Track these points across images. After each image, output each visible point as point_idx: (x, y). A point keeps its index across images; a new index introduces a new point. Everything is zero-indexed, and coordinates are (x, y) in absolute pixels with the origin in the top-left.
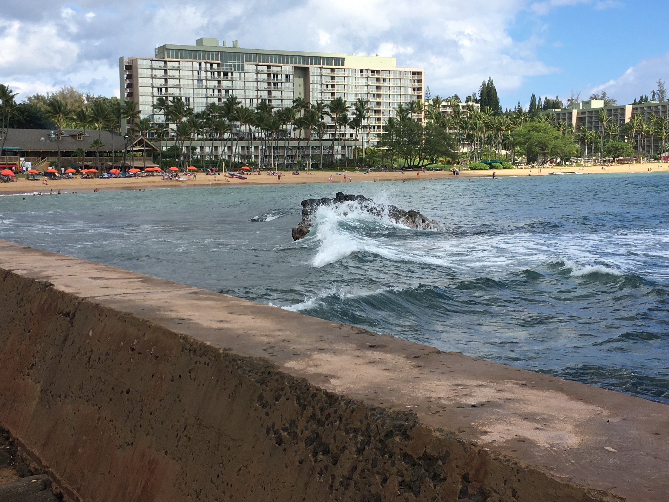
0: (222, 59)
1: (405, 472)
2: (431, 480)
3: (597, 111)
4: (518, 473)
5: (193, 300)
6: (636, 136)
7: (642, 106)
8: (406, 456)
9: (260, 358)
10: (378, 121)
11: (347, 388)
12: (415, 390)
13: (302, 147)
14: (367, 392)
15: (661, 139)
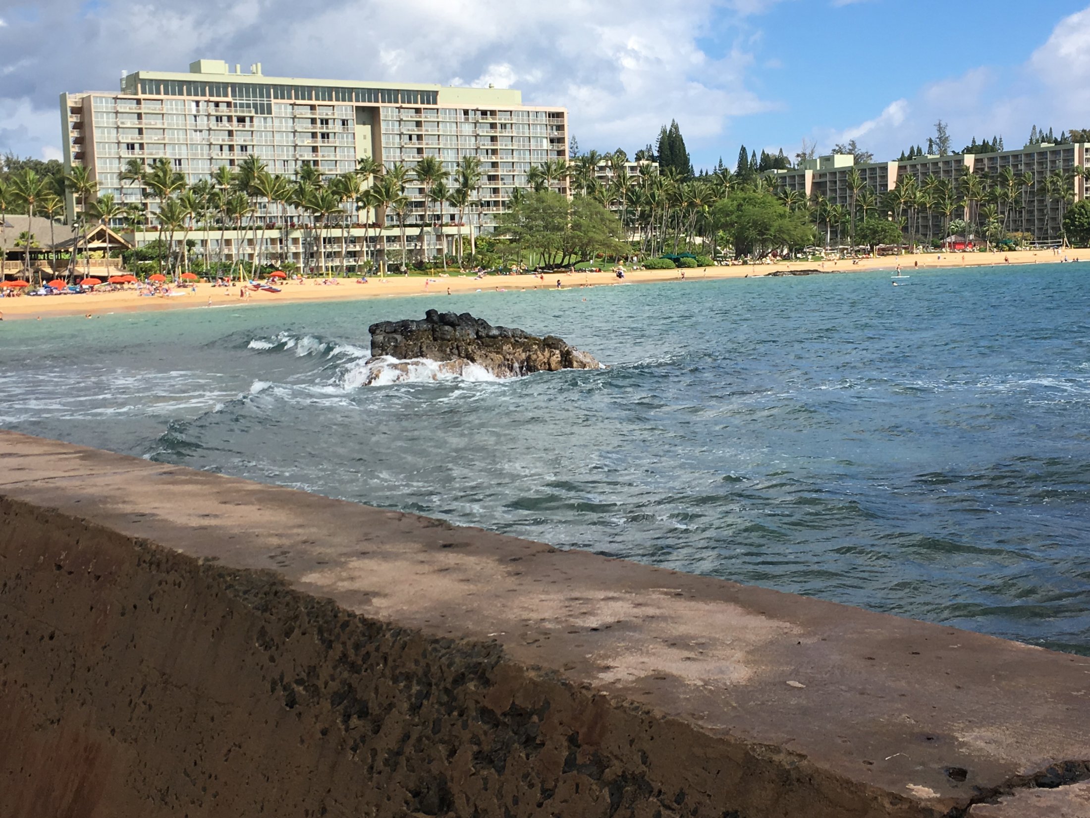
0: (234, 95)
1: (483, 738)
2: (522, 746)
3: (844, 172)
4: (651, 727)
5: (163, 484)
6: (905, 212)
7: (912, 162)
8: (485, 713)
9: (262, 570)
10: (494, 193)
11: (397, 611)
12: (505, 609)
13: (370, 237)
14: (429, 615)
15: (944, 214)
